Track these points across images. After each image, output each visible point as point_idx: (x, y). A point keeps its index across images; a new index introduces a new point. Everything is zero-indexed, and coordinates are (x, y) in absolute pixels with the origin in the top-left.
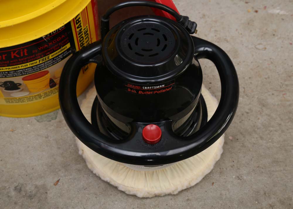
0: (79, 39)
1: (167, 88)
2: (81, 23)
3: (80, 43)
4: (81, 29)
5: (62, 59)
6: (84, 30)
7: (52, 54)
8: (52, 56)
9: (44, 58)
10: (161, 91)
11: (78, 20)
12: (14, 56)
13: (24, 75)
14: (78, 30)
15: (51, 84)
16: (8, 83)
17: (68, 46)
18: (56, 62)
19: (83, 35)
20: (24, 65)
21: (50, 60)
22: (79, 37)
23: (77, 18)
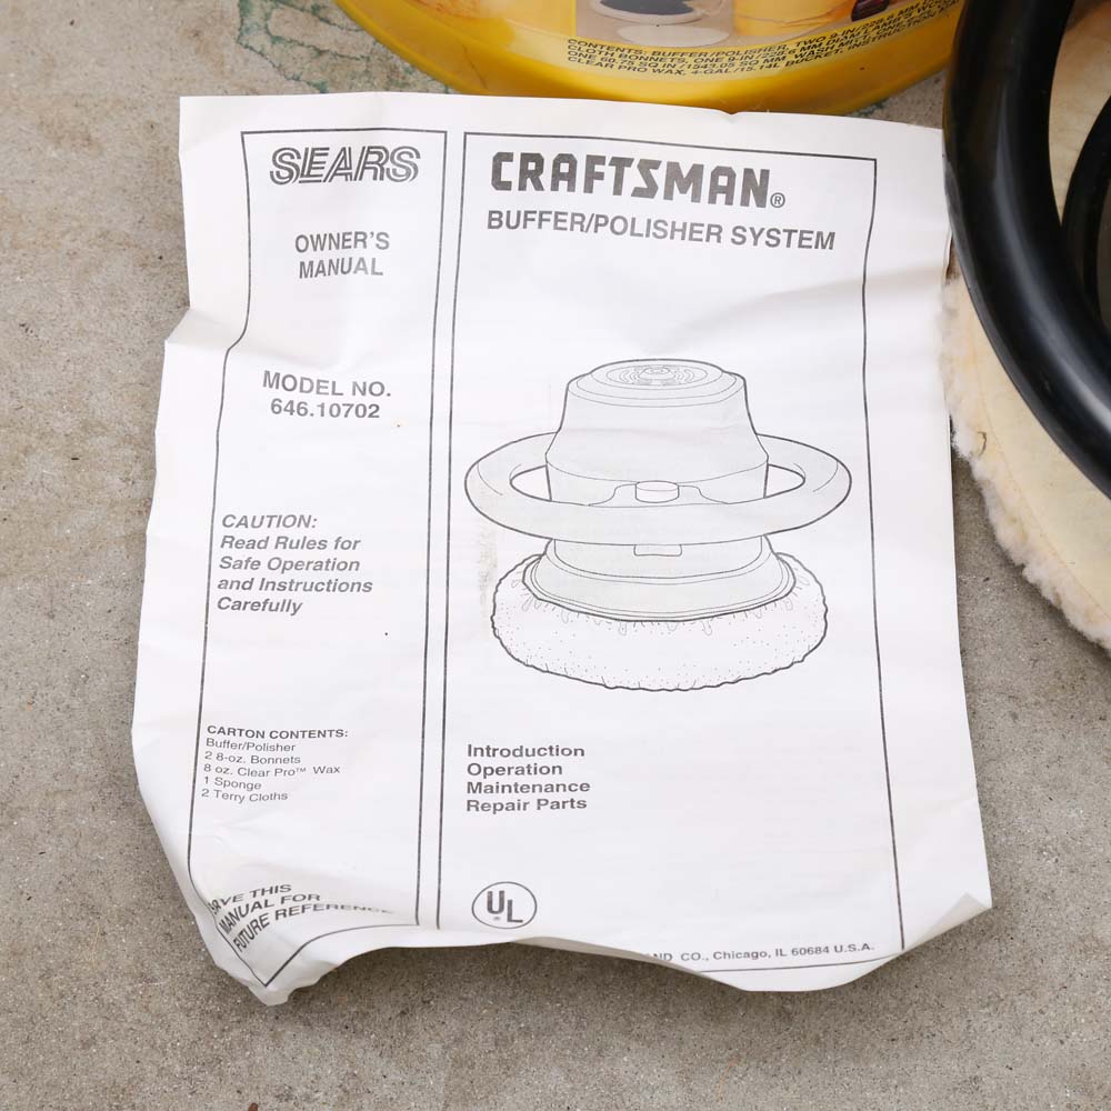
15: (865, 3)
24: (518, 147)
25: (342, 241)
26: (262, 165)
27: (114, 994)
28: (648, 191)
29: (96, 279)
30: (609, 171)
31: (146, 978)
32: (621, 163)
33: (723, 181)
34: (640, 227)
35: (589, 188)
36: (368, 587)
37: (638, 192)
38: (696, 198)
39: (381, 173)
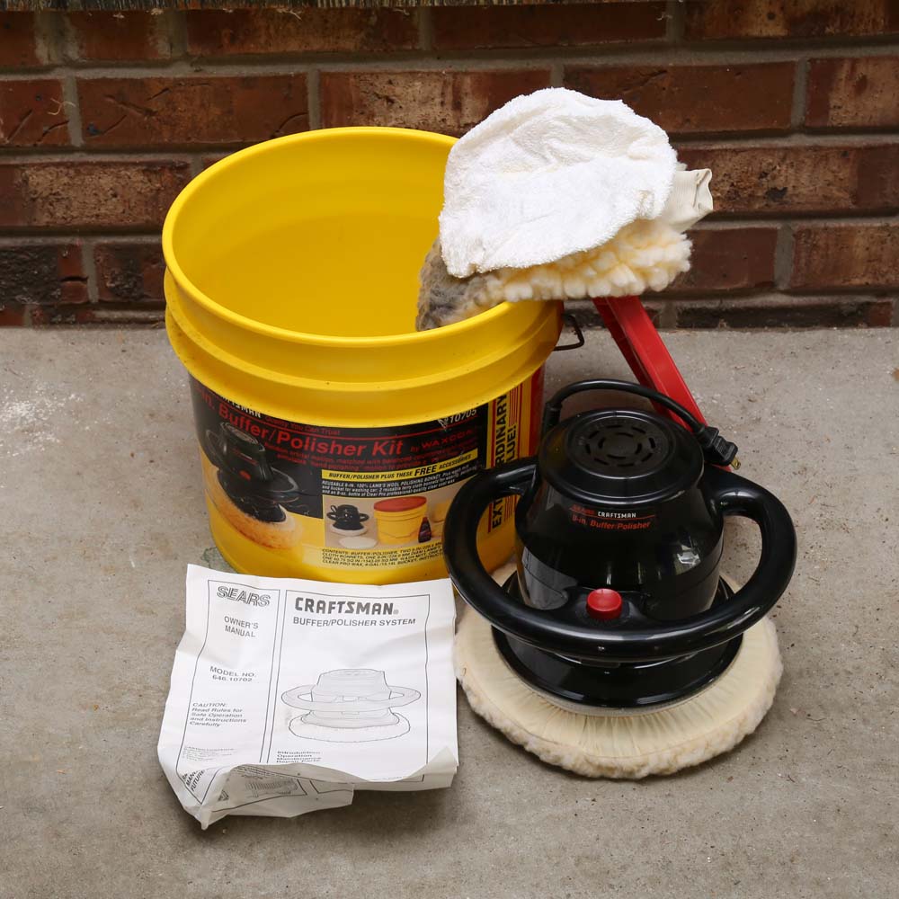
0: (496, 446)
1: (642, 522)
2: (505, 416)
3: (495, 458)
4: (504, 428)
5: (457, 480)
6: (509, 431)
7: (442, 463)
8: (441, 467)
9: (426, 467)
10: (629, 527)
11: (501, 407)
12: (378, 452)
13: (381, 496)
14: (498, 427)
15: (422, 533)
16: (346, 511)
17: (474, 454)
18: (444, 483)
19: (505, 443)
20: (387, 473)
21: (435, 475)
22: (497, 443)
23: (502, 404)
24: (305, 597)
25: (241, 623)
26: (215, 591)
27: (143, 840)
28: (351, 611)
29: (152, 649)
30: (337, 606)
31: (156, 836)
32: (341, 604)
33: (377, 608)
34: (348, 623)
35: (330, 612)
36: (245, 721)
37: (347, 612)
38: (367, 613)
39: (256, 603)
